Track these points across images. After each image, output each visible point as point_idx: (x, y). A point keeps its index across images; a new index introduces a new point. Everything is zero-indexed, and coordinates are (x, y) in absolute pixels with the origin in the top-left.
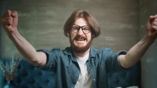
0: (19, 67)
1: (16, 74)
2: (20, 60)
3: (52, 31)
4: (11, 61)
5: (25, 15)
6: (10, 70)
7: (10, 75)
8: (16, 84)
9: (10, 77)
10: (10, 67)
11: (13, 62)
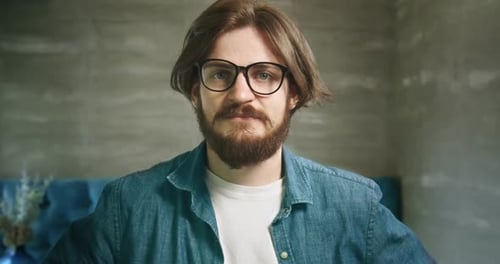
0: (44, 204)
1: (35, 226)
2: (47, 182)
3: (141, 95)
4: (20, 184)
5: (60, 47)
6: (16, 213)
7: (16, 229)
8: (35, 255)
9: (17, 234)
10: (15, 202)
11: (25, 187)
